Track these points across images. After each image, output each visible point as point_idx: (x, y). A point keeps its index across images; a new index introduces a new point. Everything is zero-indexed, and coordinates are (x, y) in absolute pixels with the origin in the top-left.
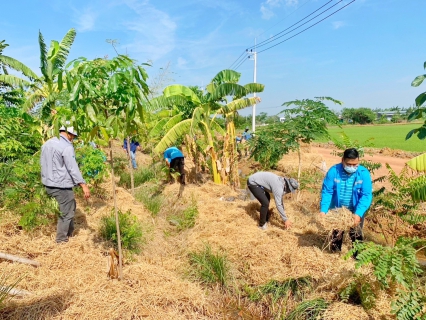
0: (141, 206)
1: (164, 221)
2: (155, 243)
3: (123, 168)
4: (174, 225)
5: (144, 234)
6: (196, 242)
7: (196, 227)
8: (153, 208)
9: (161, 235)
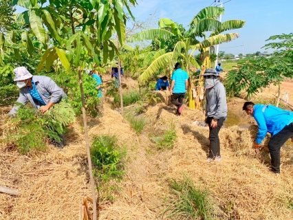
0: (128, 125)
1: (146, 138)
2: (138, 162)
3: (117, 91)
4: (155, 143)
5: (129, 152)
6: (176, 169)
7: (175, 151)
8: (138, 128)
9: (143, 153)
